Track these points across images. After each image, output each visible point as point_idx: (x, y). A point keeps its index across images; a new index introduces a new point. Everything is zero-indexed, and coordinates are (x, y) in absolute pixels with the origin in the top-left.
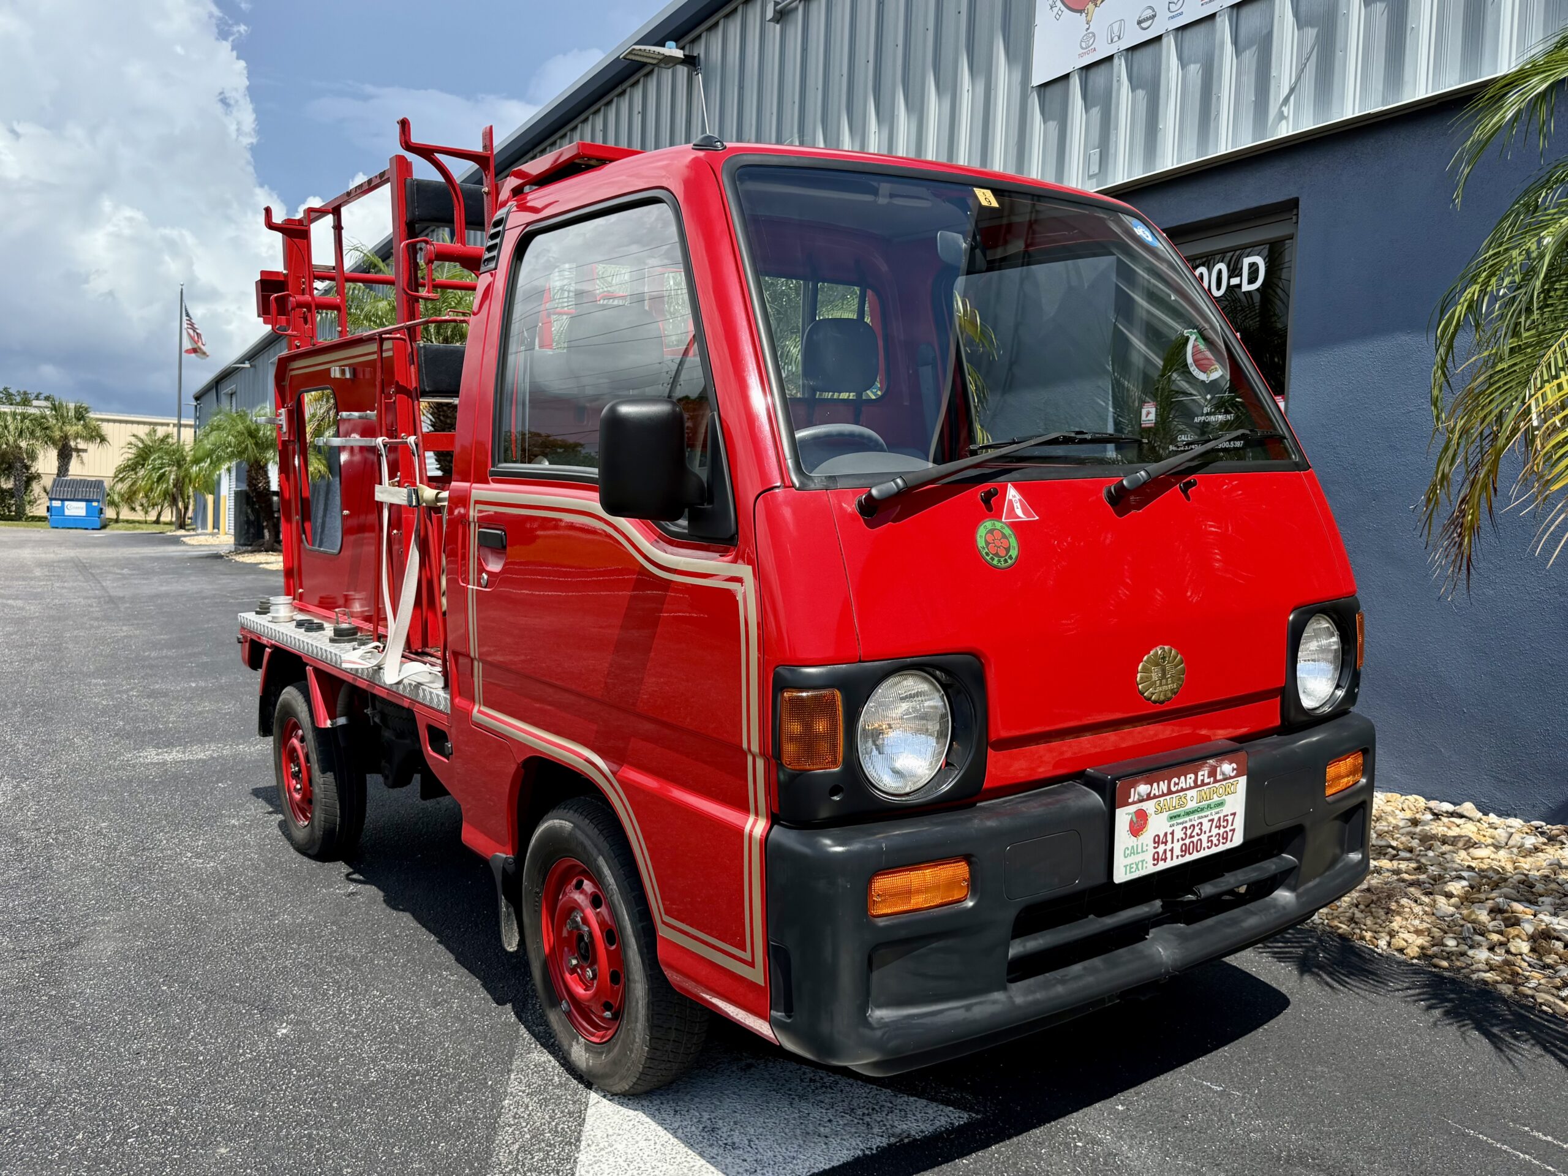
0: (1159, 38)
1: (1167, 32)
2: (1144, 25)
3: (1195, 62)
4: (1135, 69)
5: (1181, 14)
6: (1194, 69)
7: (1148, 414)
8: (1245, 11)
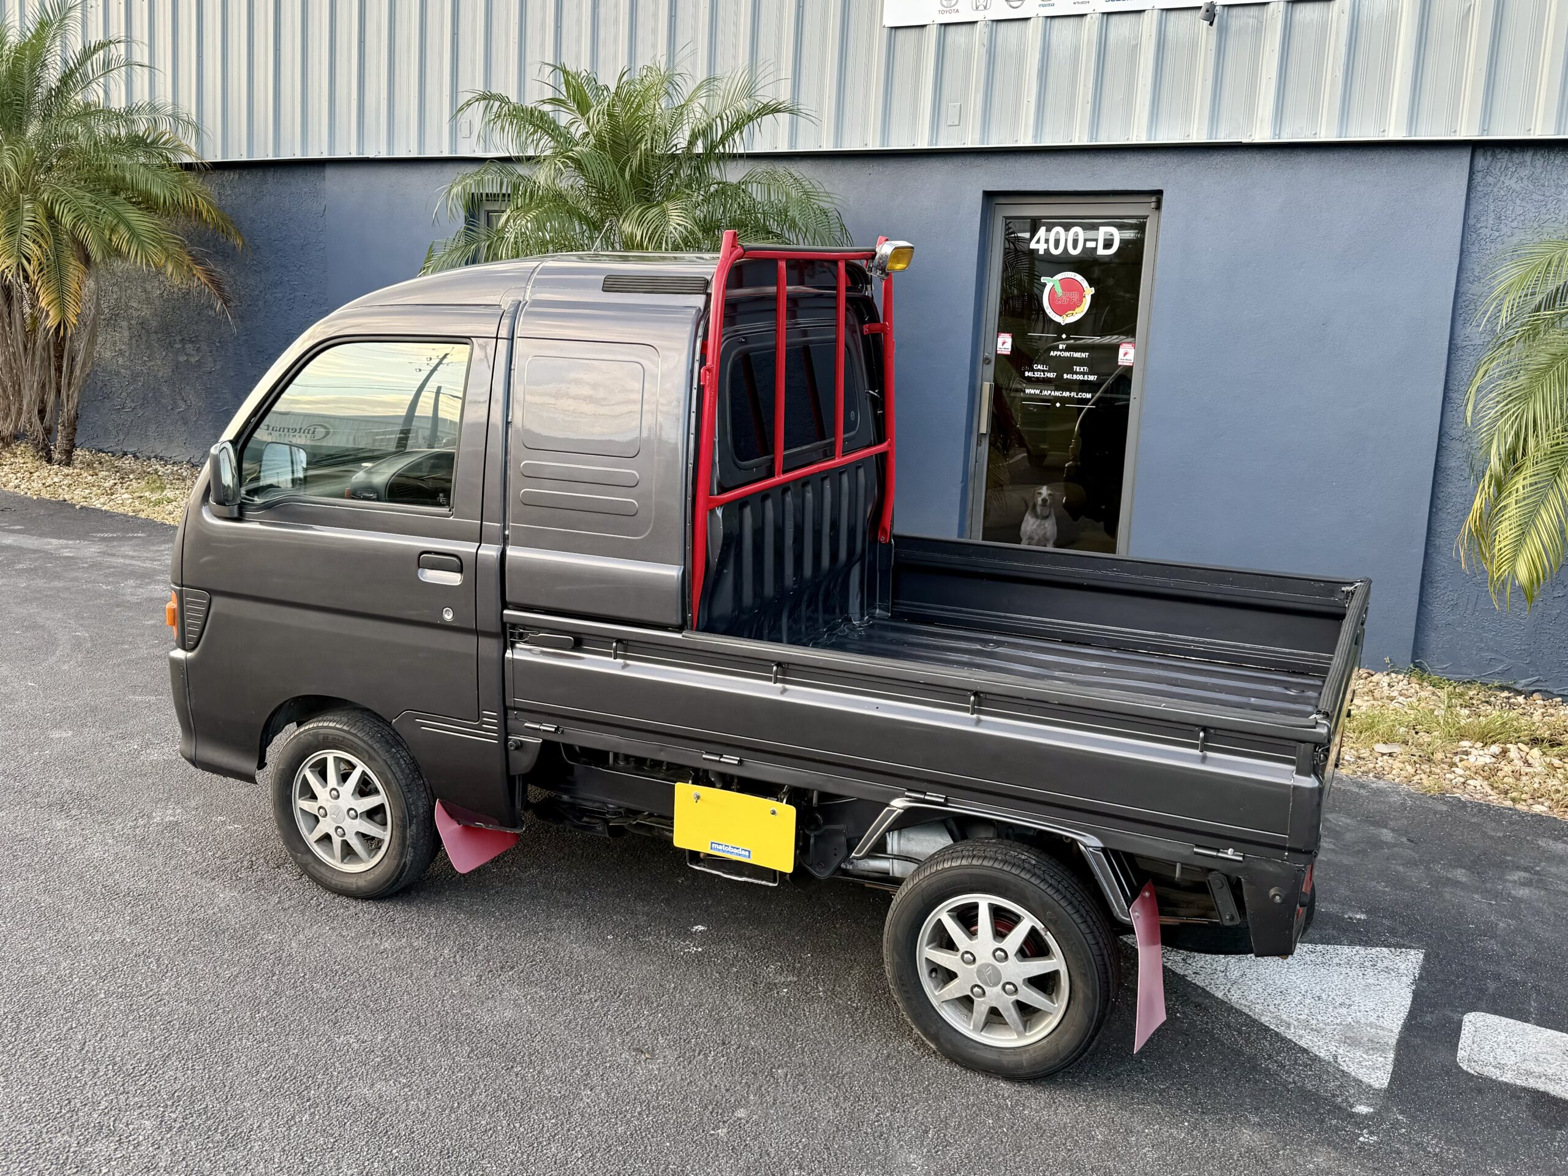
0: (1026, 20)
1: (1038, 16)
4: (999, 39)
5: (1053, 5)
7: (1004, 343)
8: (1114, 19)
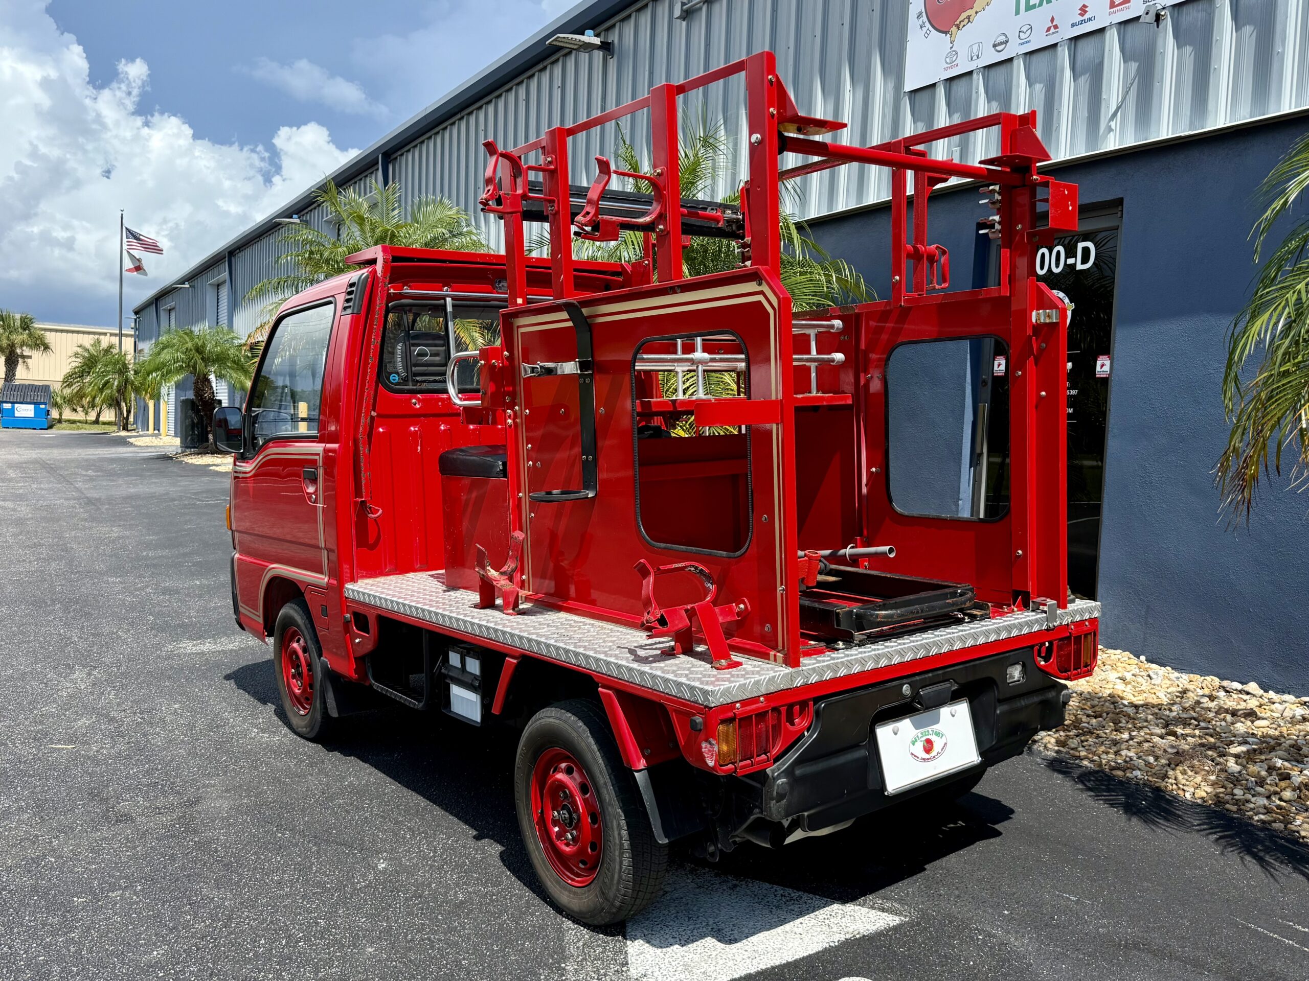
0: (1011, 60)
1: (1018, 55)
2: (999, 48)
3: (1040, 83)
4: (991, 83)
5: (1029, 41)
6: (1039, 87)
7: (999, 365)
8: (1081, 44)
